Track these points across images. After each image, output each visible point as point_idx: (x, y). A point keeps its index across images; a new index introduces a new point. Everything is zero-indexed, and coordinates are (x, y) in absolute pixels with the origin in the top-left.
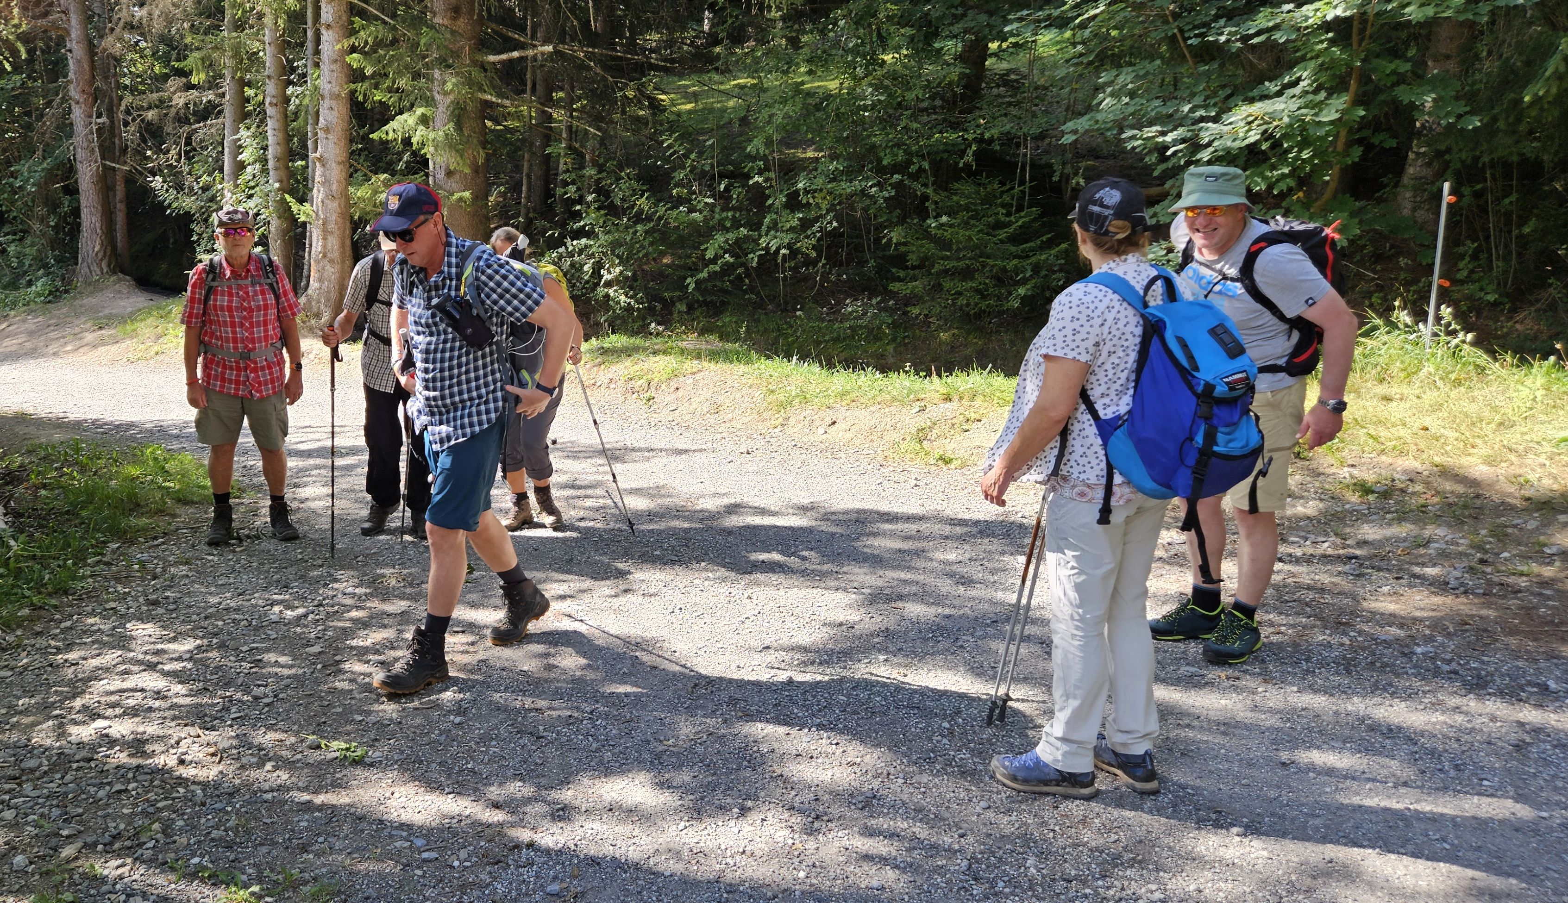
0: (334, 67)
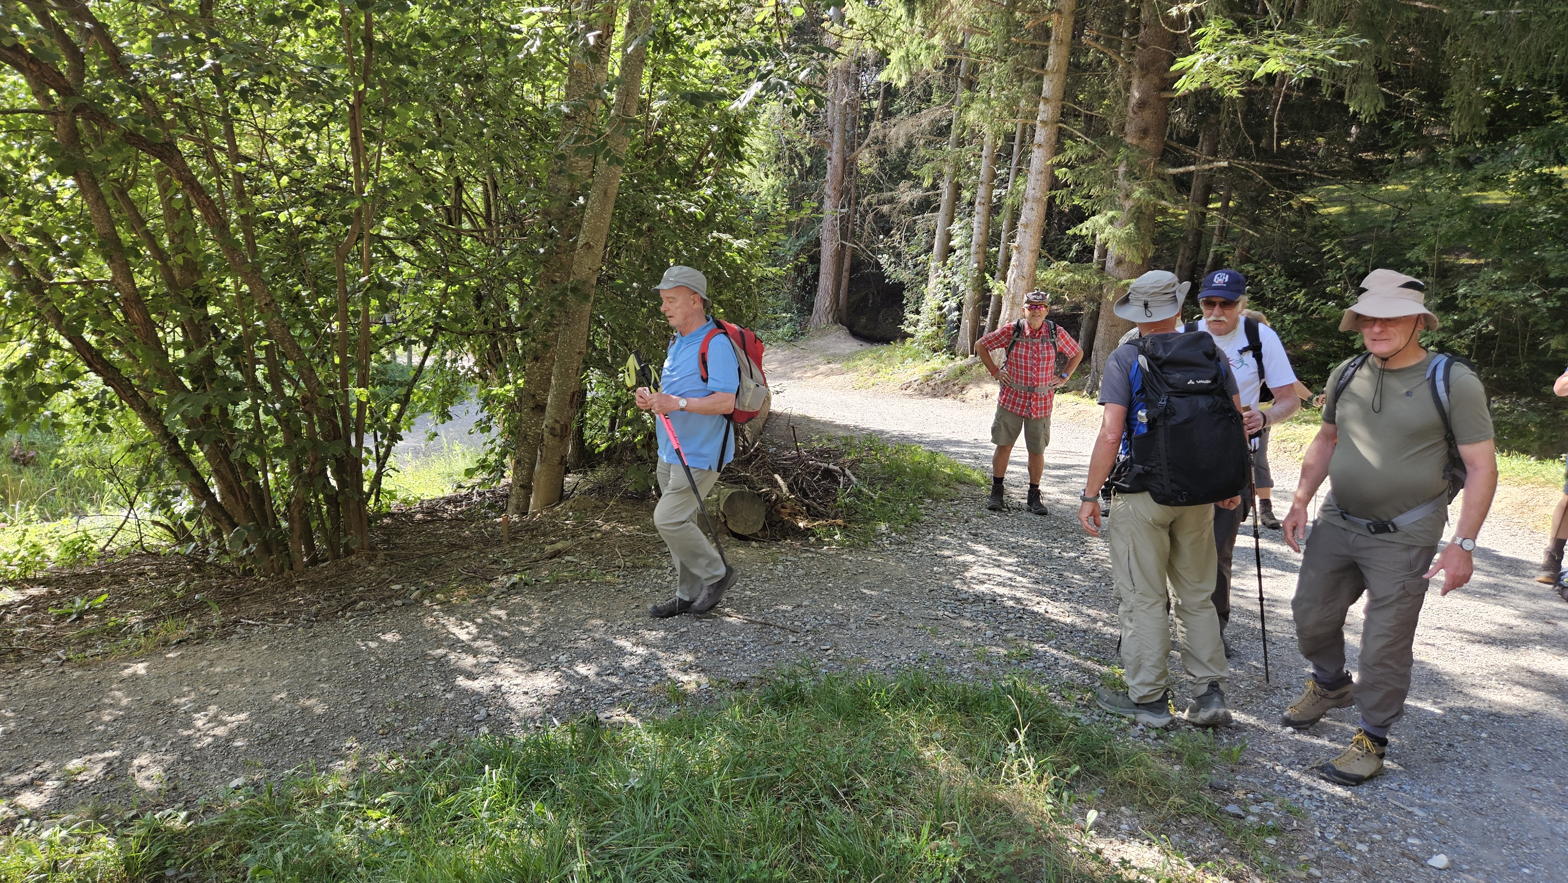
0: (1039, 177)
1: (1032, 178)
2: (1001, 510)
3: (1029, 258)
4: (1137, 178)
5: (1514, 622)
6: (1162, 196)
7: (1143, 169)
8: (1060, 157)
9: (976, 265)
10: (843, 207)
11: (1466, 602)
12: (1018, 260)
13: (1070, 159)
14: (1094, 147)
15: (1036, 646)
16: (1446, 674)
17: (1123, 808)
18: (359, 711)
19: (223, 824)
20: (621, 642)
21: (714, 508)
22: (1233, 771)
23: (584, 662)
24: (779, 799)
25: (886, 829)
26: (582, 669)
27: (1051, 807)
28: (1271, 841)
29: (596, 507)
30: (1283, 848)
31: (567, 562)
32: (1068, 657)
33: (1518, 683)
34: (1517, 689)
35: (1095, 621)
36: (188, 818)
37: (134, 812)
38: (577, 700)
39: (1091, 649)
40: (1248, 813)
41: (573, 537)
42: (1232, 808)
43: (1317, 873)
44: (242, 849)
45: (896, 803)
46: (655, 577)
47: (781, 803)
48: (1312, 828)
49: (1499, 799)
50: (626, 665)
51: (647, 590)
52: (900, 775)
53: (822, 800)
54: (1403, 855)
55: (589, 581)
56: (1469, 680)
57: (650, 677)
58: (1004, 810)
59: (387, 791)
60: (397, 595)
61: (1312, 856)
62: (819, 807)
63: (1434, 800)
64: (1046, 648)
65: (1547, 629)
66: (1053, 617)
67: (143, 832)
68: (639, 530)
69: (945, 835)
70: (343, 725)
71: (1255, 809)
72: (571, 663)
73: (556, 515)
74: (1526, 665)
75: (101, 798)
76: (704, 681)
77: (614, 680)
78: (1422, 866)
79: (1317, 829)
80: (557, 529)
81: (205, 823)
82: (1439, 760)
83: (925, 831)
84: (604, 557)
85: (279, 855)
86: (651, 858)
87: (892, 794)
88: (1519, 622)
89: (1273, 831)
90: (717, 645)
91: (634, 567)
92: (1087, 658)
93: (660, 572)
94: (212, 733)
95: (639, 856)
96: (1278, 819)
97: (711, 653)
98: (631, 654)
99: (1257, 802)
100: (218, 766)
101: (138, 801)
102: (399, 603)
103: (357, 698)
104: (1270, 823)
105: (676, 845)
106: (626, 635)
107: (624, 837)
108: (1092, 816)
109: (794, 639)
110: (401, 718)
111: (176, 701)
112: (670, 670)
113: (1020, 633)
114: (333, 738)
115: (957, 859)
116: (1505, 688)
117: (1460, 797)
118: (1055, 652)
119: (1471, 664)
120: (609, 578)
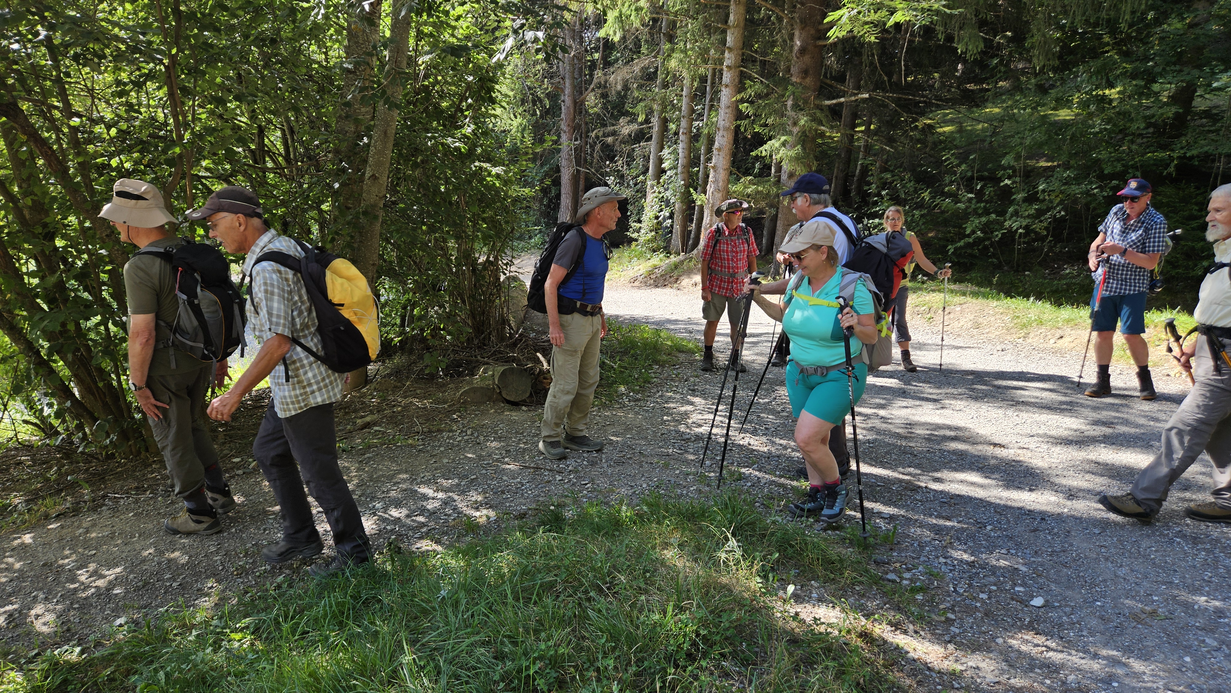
0: (727, 111)
1: (722, 112)
2: (711, 371)
3: (722, 175)
4: (801, 110)
5: (1083, 427)
6: (821, 123)
7: (806, 102)
8: (743, 94)
9: (683, 182)
10: (576, 140)
11: (1050, 416)
12: (714, 177)
13: (750, 96)
14: (768, 86)
15: (743, 470)
16: (1038, 468)
17: (813, 582)
18: (215, 558)
19: (112, 654)
20: (424, 490)
21: (491, 382)
22: (891, 549)
23: (396, 507)
24: (558, 597)
25: (641, 611)
26: (395, 513)
27: (760, 585)
28: (919, 597)
29: (396, 387)
30: (928, 601)
31: (376, 431)
32: (767, 476)
33: (1089, 472)
34: (1088, 476)
35: (785, 448)
36: (82, 652)
37: (36, 651)
38: (393, 537)
39: (784, 469)
40: (902, 578)
41: (378, 411)
42: (892, 576)
43: (953, 617)
44: (128, 673)
45: (646, 592)
46: (448, 438)
47: (560, 599)
48: (948, 586)
49: (1078, 555)
50: (429, 507)
51: (442, 449)
52: (648, 571)
53: (592, 594)
54: (1013, 599)
55: (395, 445)
56: (1054, 472)
57: (450, 515)
58: (728, 589)
59: (245, 618)
60: (237, 466)
61: (948, 605)
62: (589, 599)
63: (1032, 559)
64: (751, 471)
65: (1108, 431)
66: (754, 448)
67: (45, 666)
68: (431, 403)
69: (685, 611)
70: (203, 570)
71: (907, 575)
72: (385, 509)
73: (364, 395)
74: (1094, 458)
75: (6, 643)
76: (492, 514)
77: (421, 519)
78: (1026, 606)
79: (951, 586)
80: (365, 406)
81: (97, 654)
82: (1035, 530)
83: (670, 609)
84: (406, 425)
85: (162, 675)
86: (463, 647)
87: (643, 586)
88: (1088, 427)
89: (920, 590)
90: (500, 487)
91: (430, 432)
92: (781, 476)
93: (451, 434)
94: (94, 585)
95: (453, 647)
96: (924, 581)
97: (496, 493)
98: (433, 499)
99: (908, 570)
100: (102, 610)
101: (38, 642)
102: (240, 472)
103: (213, 549)
104: (918, 584)
105: (482, 637)
106: (427, 483)
107: (440, 635)
108: (791, 588)
109: (560, 478)
110: (251, 561)
111: (61, 562)
112: (465, 509)
113: (730, 461)
114: (197, 581)
115: (695, 628)
116: (1080, 476)
117: (1051, 555)
118: (757, 473)
119: (1055, 461)
120: (410, 441)
